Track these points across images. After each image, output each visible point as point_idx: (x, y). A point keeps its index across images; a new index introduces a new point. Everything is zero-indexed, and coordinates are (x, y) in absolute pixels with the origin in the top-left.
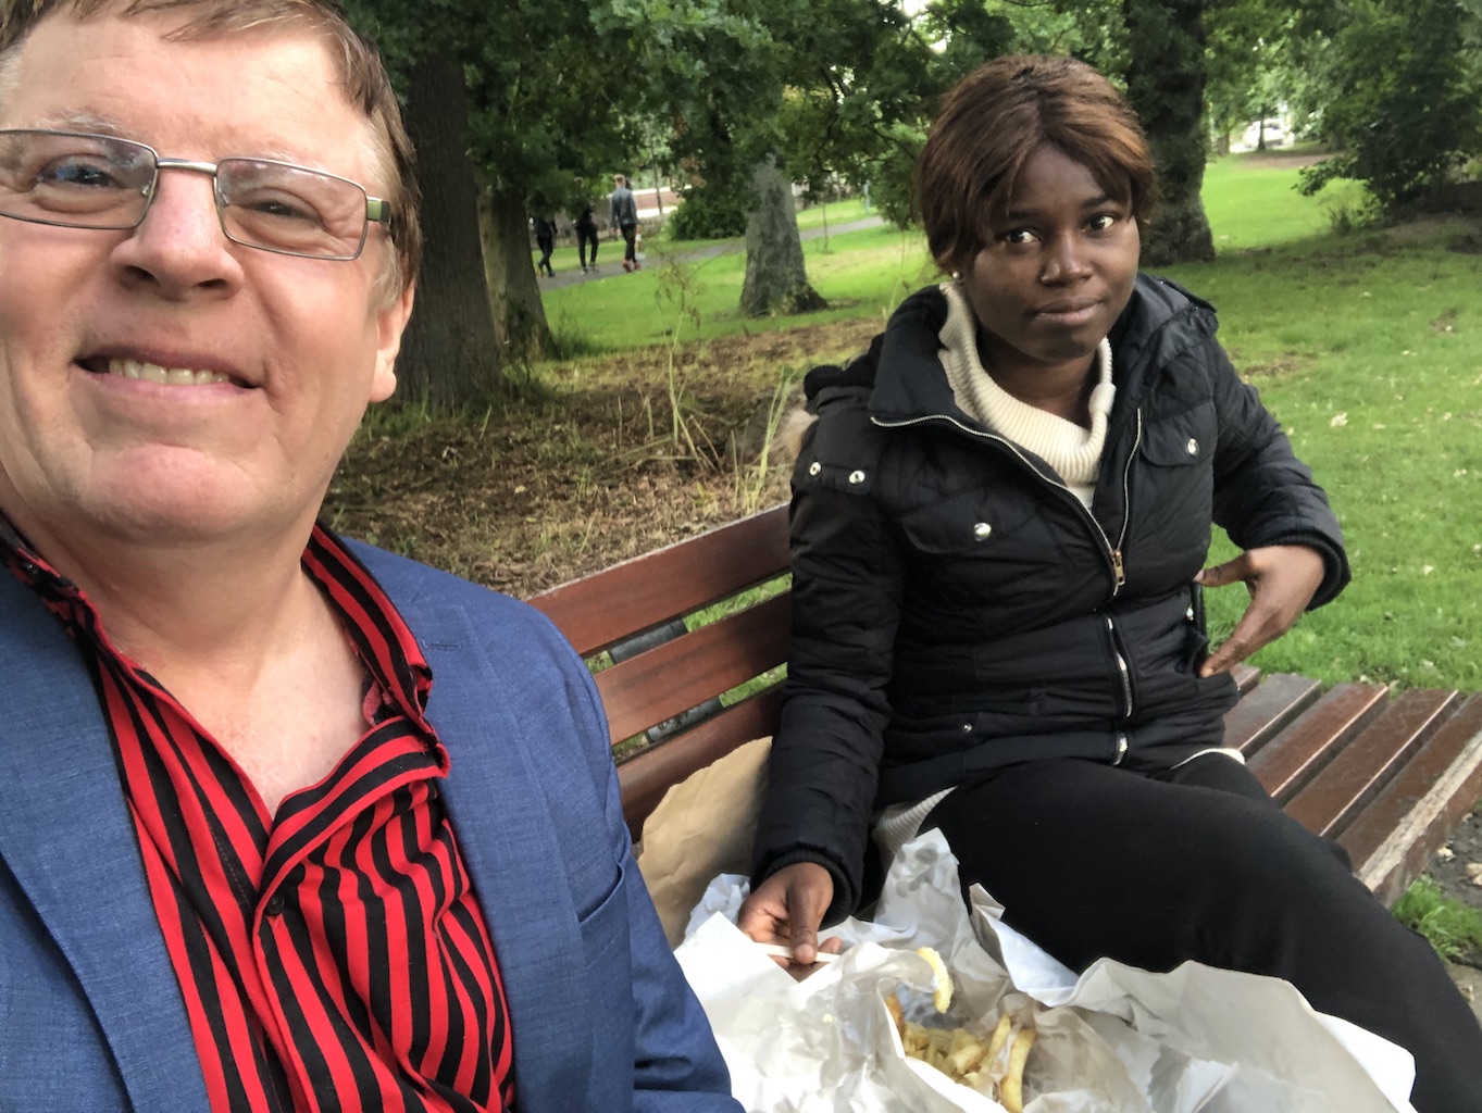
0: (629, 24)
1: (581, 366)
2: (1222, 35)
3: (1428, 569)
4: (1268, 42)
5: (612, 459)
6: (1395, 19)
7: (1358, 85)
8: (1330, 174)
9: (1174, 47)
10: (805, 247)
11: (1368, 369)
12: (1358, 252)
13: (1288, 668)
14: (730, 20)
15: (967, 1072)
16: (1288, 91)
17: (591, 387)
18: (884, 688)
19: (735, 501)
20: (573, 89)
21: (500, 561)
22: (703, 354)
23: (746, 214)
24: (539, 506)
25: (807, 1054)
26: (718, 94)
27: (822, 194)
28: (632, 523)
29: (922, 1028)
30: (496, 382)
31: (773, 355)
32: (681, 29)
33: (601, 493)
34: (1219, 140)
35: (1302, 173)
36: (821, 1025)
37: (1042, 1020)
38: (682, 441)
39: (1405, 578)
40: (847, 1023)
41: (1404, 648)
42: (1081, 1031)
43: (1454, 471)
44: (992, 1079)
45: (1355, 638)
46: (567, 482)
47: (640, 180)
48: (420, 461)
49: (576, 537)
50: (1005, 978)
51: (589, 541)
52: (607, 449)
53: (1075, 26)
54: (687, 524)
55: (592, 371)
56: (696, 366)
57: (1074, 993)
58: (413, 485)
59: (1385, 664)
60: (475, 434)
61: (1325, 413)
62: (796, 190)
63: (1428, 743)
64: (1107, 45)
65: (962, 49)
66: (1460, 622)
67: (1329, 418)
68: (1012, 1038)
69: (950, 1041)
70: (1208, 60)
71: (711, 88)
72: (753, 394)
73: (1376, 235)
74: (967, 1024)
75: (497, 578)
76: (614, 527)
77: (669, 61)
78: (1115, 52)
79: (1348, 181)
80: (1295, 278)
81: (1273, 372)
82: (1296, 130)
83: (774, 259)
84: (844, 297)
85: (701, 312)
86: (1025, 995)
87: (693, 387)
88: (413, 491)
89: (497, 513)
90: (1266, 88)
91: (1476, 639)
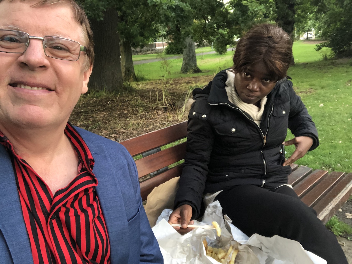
0: (157, 4)
1: (142, 83)
2: (299, 12)
3: (340, 142)
4: (310, 14)
5: (148, 106)
6: (341, 9)
7: (331, 25)
8: (323, 46)
9: (287, 14)
10: (197, 58)
11: (329, 93)
12: (329, 65)
13: (305, 164)
14: (181, 3)
15: (221, 259)
16: (314, 25)
17: (144, 88)
18: (208, 165)
19: (176, 117)
20: (143, 18)
21: (120, 129)
22: (171, 82)
23: (183, 49)
24: (130, 116)
25: (183, 253)
26: (178, 21)
27: (202, 45)
28: (152, 121)
29: (212, 248)
30: (122, 87)
31: (188, 83)
32: (169, 5)
33: (145, 114)
34: (297, 36)
35: (316, 45)
36: (187, 246)
37: (240, 247)
38: (165, 102)
39: (335, 144)
40: (193, 246)
41: (333, 161)
42: (249, 251)
43: (348, 119)
44: (227, 261)
45: (322, 158)
46: (137, 111)
47: (159, 40)
48: (102, 104)
49: (138, 124)
50: (232, 237)
51: (141, 125)
52: (147, 104)
53: (264, 8)
54: (165, 122)
55: (145, 85)
56: (169, 85)
57: (248, 241)
58: (101, 110)
59: (329, 164)
60: (116, 98)
61: (318, 103)
62: (195, 44)
63: (337, 185)
64: (272, 13)
65: (236, 12)
66: (347, 155)
67: (319, 105)
68: (233, 252)
69: (218, 251)
70: (295, 18)
71: (176, 19)
72: (183, 92)
73: (333, 61)
74: (222, 247)
75: (119, 133)
76: (147, 122)
77: (166, 12)
78: (273, 15)
79: (327, 48)
80: (313, 70)
81: (307, 93)
82: (316, 35)
83: (189, 60)
84: (205, 70)
85: (171, 72)
86: (236, 242)
87: (168, 90)
88: (100, 111)
89: (120, 117)
90: (309, 25)
91: (351, 160)
